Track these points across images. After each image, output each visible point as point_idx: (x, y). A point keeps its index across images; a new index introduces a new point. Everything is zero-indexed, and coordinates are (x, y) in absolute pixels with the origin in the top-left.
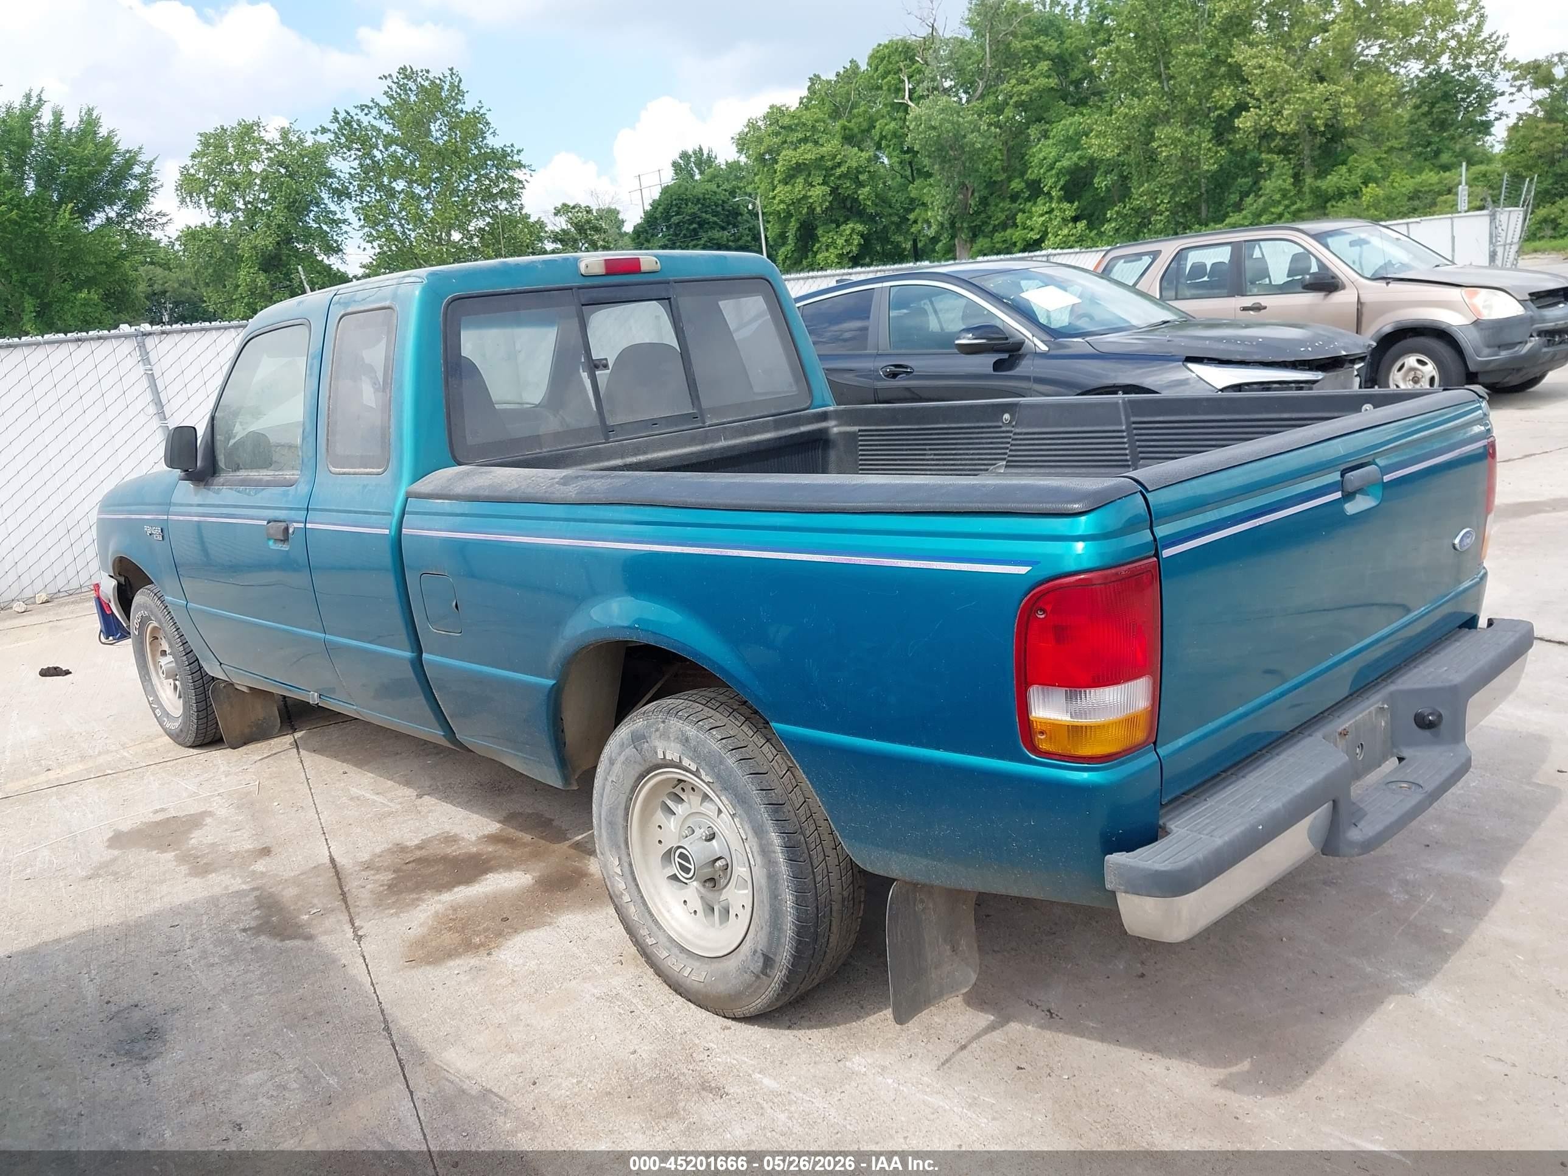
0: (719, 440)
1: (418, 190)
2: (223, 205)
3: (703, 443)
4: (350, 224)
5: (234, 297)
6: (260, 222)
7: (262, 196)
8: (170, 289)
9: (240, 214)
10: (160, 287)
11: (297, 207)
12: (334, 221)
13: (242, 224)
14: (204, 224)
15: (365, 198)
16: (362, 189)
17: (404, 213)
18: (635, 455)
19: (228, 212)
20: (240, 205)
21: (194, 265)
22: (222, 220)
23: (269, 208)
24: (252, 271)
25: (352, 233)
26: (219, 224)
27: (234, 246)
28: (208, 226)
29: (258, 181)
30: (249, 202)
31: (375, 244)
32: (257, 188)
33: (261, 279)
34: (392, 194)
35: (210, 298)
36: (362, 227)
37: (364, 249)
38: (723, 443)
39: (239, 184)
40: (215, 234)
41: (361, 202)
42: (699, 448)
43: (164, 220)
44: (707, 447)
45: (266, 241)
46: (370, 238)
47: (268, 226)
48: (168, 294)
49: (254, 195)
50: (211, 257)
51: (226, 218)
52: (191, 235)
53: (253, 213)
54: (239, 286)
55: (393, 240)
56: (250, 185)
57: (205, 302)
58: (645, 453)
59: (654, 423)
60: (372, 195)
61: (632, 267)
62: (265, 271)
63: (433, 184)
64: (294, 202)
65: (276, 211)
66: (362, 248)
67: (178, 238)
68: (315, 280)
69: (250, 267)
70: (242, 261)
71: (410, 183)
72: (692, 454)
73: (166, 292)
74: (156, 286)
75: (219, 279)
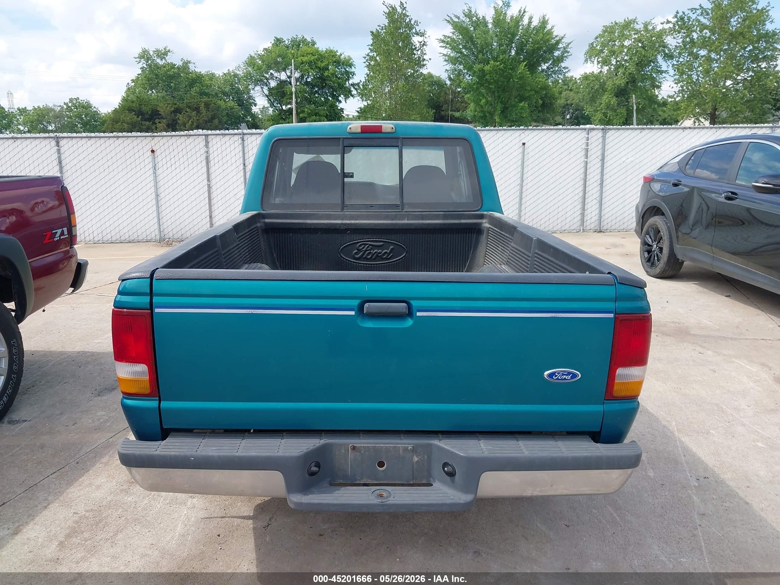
0: (404, 219)
1: (713, 55)
2: (605, 62)
3: (393, 220)
4: (668, 73)
5: (598, 109)
6: (621, 71)
7: (626, 58)
8: (574, 103)
9: (612, 67)
10: (570, 102)
11: (641, 64)
12: (659, 71)
13: (611, 72)
14: (593, 72)
15: (681, 60)
16: (680, 54)
17: (701, 68)
18: (350, 220)
19: (606, 66)
20: (614, 62)
21: (583, 92)
22: (603, 70)
23: (628, 64)
24: (610, 96)
25: (668, 77)
26: (601, 72)
27: (604, 83)
28: (595, 73)
29: (625, 50)
30: (618, 61)
31: (679, 85)
32: (624, 54)
33: (614, 101)
34: (696, 57)
35: (587, 109)
36: (675, 75)
37: (673, 87)
38: (405, 222)
39: (615, 52)
40: (596, 77)
41: (678, 62)
42: (389, 222)
43: (567, 70)
44: (394, 222)
45: (621, 81)
46: (677, 82)
47: (624, 74)
48: (573, 105)
49: (622, 57)
50: (592, 89)
51: (605, 69)
52: (586, 77)
53: (618, 67)
54: (602, 104)
55: (690, 83)
56: (621, 52)
57: (584, 110)
58: (356, 220)
59: (372, 206)
60: (686, 58)
61: (378, 130)
62: (617, 97)
63: (722, 53)
64: (642, 60)
65: (630, 66)
66: (671, 87)
67: (579, 79)
68: (640, 102)
69: (610, 95)
70: (607, 91)
71: (710, 51)
72: (383, 224)
73: (572, 104)
74: (568, 102)
75: (593, 100)
